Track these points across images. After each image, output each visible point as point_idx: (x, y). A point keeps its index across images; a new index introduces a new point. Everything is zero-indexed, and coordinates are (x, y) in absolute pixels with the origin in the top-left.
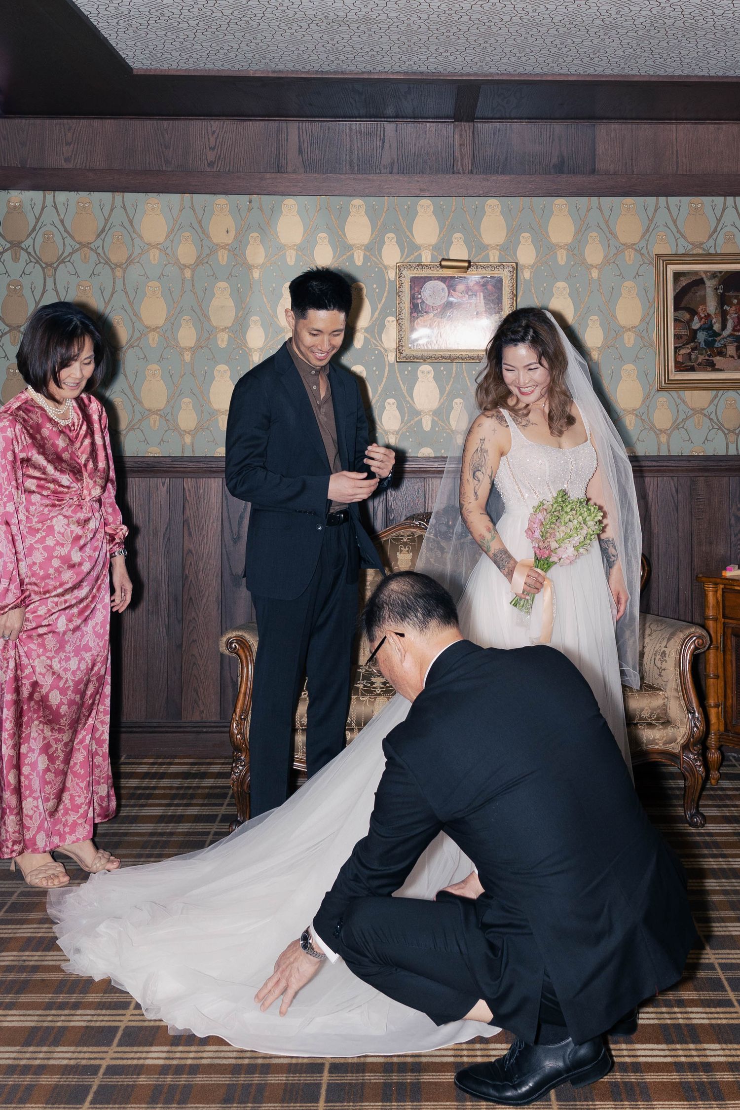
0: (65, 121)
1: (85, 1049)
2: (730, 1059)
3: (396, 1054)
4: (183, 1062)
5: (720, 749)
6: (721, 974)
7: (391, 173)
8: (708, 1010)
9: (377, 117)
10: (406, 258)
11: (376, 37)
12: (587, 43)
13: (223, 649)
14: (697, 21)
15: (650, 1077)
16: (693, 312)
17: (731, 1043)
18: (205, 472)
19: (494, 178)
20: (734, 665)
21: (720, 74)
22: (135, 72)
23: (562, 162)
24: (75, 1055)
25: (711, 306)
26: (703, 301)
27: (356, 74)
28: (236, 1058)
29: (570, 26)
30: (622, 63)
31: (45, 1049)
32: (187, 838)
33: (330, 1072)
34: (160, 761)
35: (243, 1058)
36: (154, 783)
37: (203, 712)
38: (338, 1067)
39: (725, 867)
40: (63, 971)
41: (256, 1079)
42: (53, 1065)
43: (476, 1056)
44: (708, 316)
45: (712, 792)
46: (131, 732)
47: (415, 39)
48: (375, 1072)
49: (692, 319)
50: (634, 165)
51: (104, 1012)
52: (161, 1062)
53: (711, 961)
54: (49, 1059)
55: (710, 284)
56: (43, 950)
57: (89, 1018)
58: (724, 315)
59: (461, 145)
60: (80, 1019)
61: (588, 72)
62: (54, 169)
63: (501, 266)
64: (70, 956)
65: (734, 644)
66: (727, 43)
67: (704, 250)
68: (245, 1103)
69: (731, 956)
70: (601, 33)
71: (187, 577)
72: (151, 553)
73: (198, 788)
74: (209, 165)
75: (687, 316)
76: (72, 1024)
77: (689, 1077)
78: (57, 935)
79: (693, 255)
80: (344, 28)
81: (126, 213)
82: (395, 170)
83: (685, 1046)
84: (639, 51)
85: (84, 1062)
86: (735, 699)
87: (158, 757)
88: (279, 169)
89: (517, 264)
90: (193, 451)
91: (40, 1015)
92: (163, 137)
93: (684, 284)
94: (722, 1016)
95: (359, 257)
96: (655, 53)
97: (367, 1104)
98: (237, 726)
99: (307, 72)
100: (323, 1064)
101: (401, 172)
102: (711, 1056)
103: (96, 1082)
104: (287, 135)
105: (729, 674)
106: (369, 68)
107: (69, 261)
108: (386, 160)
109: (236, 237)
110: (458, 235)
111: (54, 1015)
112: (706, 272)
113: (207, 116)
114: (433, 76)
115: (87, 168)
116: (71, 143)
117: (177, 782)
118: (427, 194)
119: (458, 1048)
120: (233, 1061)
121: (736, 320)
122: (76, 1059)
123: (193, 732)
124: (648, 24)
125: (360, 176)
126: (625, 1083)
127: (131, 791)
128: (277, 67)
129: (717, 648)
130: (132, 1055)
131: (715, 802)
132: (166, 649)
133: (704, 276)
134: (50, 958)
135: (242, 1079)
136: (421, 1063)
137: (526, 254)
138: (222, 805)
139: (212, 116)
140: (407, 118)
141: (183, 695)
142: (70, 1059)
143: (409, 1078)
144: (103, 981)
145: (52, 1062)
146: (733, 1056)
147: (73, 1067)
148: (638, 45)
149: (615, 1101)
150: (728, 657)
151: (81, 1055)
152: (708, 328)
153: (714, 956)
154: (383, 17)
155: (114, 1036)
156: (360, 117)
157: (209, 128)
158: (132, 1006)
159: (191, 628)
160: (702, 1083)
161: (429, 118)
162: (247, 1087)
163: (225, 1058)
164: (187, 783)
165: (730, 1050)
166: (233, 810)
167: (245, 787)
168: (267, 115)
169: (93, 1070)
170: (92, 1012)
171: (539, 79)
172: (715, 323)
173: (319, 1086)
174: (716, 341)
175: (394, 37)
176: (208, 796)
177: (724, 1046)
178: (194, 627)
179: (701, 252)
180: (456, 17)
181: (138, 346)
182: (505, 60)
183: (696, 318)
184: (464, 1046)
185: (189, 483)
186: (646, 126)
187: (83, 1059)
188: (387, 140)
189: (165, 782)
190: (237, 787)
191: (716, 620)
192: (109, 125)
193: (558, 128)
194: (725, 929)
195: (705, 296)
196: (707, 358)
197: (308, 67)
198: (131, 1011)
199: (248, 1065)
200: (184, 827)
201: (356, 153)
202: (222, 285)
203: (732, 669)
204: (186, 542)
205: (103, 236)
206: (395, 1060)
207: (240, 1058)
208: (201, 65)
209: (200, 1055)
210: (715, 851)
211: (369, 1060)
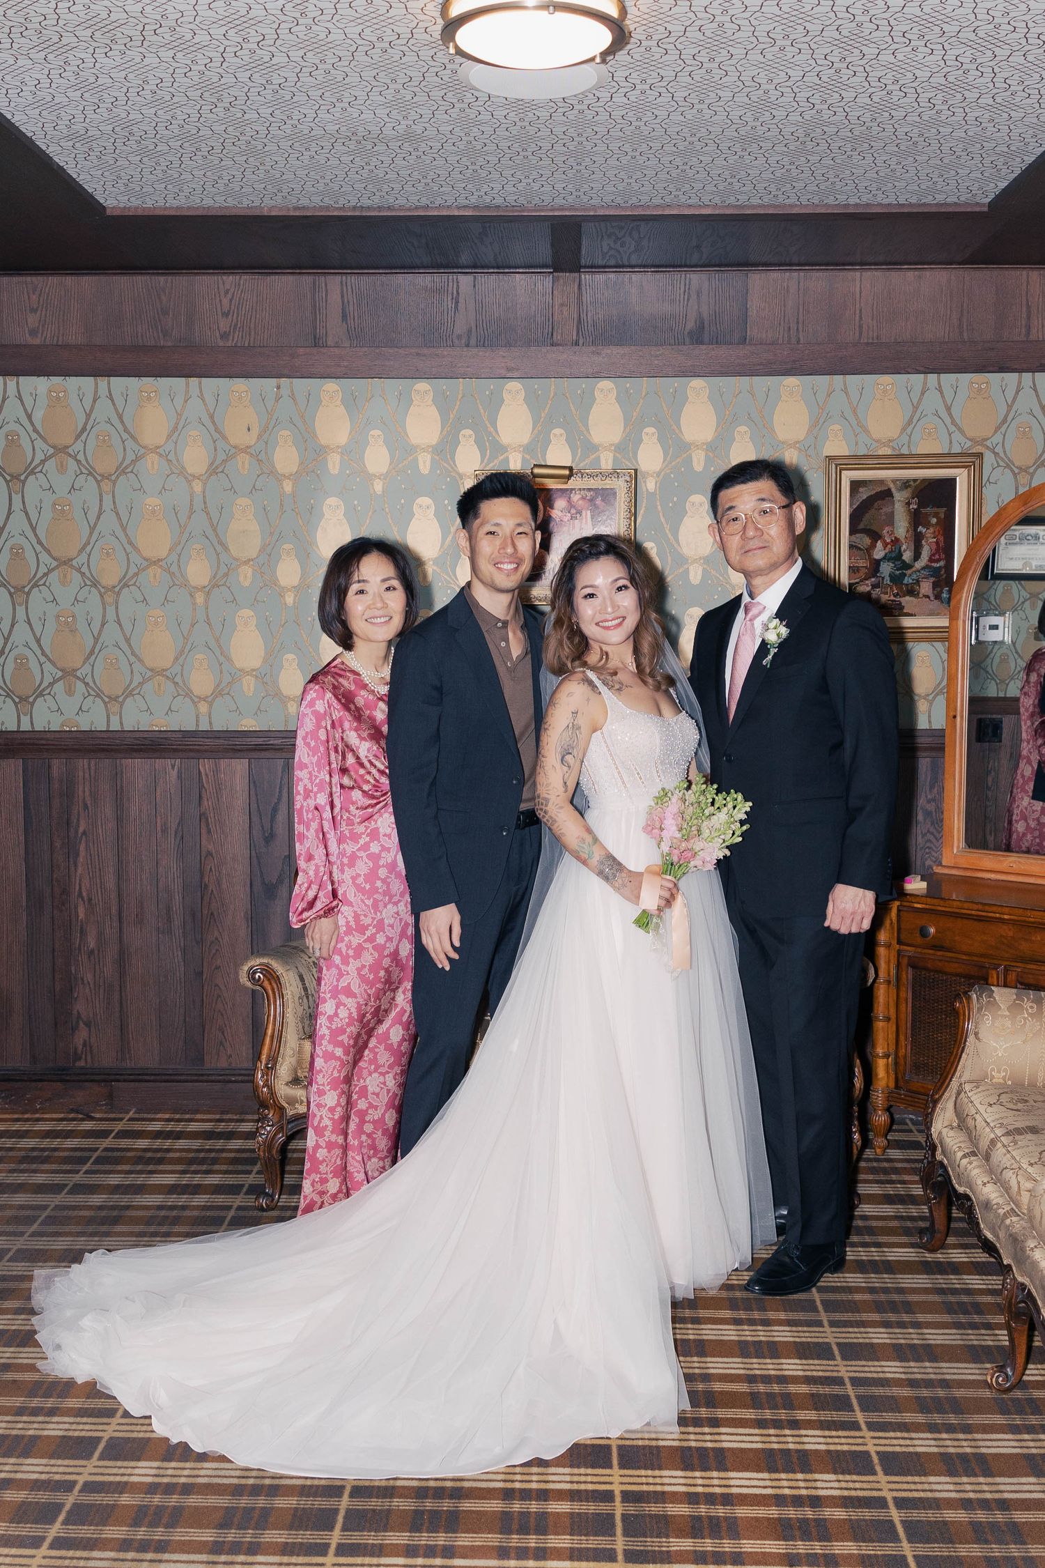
0: (29, 279)
1: (60, 1462)
2: (846, 1493)
3: (434, 1476)
4: (175, 1480)
5: (888, 1109)
6: (850, 1391)
7: (467, 345)
8: (827, 1433)
9: (447, 267)
10: (488, 464)
11: (428, 159)
12: (720, 162)
13: (244, 980)
14: (870, 128)
15: (742, 1512)
16: (875, 536)
17: (849, 1474)
18: (226, 751)
19: (607, 351)
20: (910, 1005)
21: (914, 200)
22: (108, 212)
23: (701, 327)
24: (47, 1469)
25: (901, 527)
26: (890, 520)
27: (409, 210)
28: (239, 1477)
29: (692, 139)
30: (773, 188)
31: (12, 1460)
32: (203, 1213)
33: (351, 1496)
34: (178, 1116)
35: (247, 1477)
36: (168, 1143)
37: (231, 1056)
38: (361, 1490)
39: (877, 1258)
40: (38, 1371)
41: (261, 1502)
42: (21, 1480)
43: (532, 1481)
44: (896, 541)
45: (875, 1164)
46: (140, 1081)
47: (481, 161)
48: (406, 1497)
49: (873, 546)
50: (801, 329)
51: (85, 1420)
52: (149, 1480)
53: (840, 1374)
54: (16, 1472)
55: (900, 497)
56: (18, 1346)
57: (67, 1426)
58: (918, 540)
59: (562, 305)
60: (56, 1428)
61: (727, 202)
62: (17, 346)
63: (615, 473)
64: (49, 1353)
65: (910, 977)
66: (917, 157)
67: (894, 449)
68: (245, 1529)
69: (866, 1369)
70: (737, 148)
71: (206, 886)
72: (159, 856)
73: (222, 1151)
74: (222, 337)
75: (867, 541)
76: (46, 1433)
77: (791, 1513)
78: (37, 1328)
79: (879, 457)
80: (381, 148)
81: (114, 404)
82: (473, 342)
83: (791, 1476)
84: (794, 172)
85: (57, 1477)
86: (909, 1047)
87: (175, 1112)
88: (317, 342)
89: (636, 471)
90: (211, 723)
91: (9, 1422)
92: (160, 298)
93: (865, 497)
94: (843, 1440)
95: (424, 462)
96: (818, 173)
97: (391, 1534)
98: (262, 1077)
99: (340, 209)
100: (343, 1487)
101: (483, 343)
102: (823, 1488)
103: (70, 1500)
104: (326, 295)
105: (903, 1016)
106: (424, 201)
107: (41, 472)
108: (460, 328)
109: (260, 436)
110: (557, 431)
111: (25, 1422)
112: (894, 481)
113: (218, 269)
114: (513, 211)
115: (60, 343)
116: (37, 310)
117: (196, 1144)
118: (516, 374)
119: (510, 1470)
120: (235, 1481)
121: (934, 547)
122: (48, 1473)
123: (219, 1081)
124: (800, 133)
125: (425, 351)
126: (710, 1518)
127: (139, 1154)
128: (300, 202)
129: (889, 982)
130: (115, 1471)
131: (877, 1177)
132: (182, 976)
133: (892, 486)
134: (25, 1355)
135: (244, 1502)
136: (462, 1488)
137: (650, 458)
138: (249, 1172)
139: (224, 269)
140: (488, 267)
141: (206, 1035)
142: (42, 1473)
143: (446, 1505)
144: (87, 1384)
145: (19, 1476)
146: (850, 1489)
147: (44, 1482)
148: (792, 163)
149: (695, 1538)
150: (903, 994)
151: (54, 1469)
152: (894, 557)
153: (845, 1369)
154: (431, 132)
155: (96, 1448)
156: (425, 267)
157: (221, 286)
158: (120, 1413)
159: (214, 951)
160: (806, 1521)
161: (519, 268)
162: (248, 1511)
163: (226, 1477)
164: (209, 1144)
165: (847, 1481)
166: (260, 1180)
167: (274, 1152)
168: (297, 266)
169: (68, 1486)
170: (71, 1420)
171: (660, 213)
172: (905, 551)
173: (336, 1511)
174: (905, 575)
175: (453, 159)
176: (234, 1161)
177: (841, 1477)
178: (217, 950)
179: (889, 452)
180: (532, 130)
181: (134, 584)
182: (609, 188)
183: (879, 544)
184: (518, 1470)
185: (206, 765)
186: (820, 274)
187: (57, 1473)
188: (461, 300)
189: (182, 1143)
190: (264, 1151)
191: (888, 946)
192: (87, 283)
193: (697, 279)
194: (865, 1335)
195: (893, 513)
196: (892, 598)
197: (342, 202)
198: (118, 1419)
199: (253, 1485)
200: (200, 1200)
201: (420, 317)
202: (243, 501)
203: (907, 1009)
204: (204, 842)
205: (83, 437)
206: (432, 1484)
207: (243, 1477)
208: (196, 201)
209: (196, 1472)
210: (867, 1239)
211: (399, 1483)
